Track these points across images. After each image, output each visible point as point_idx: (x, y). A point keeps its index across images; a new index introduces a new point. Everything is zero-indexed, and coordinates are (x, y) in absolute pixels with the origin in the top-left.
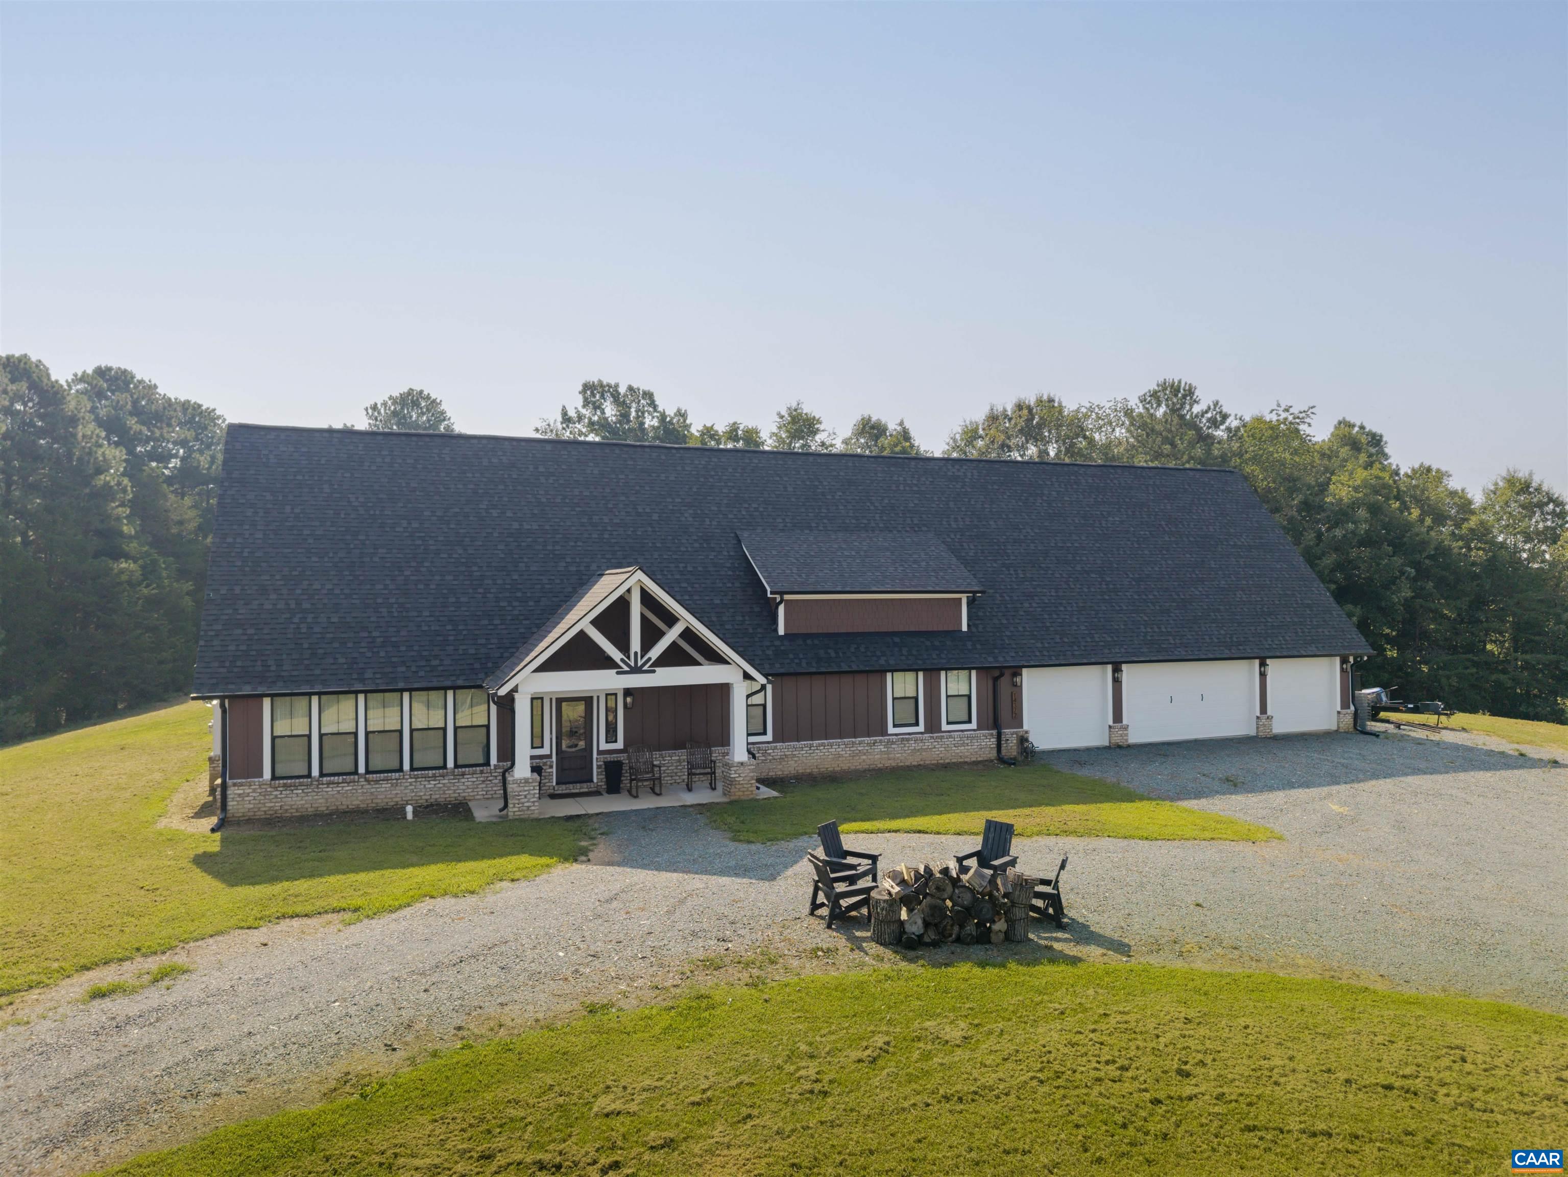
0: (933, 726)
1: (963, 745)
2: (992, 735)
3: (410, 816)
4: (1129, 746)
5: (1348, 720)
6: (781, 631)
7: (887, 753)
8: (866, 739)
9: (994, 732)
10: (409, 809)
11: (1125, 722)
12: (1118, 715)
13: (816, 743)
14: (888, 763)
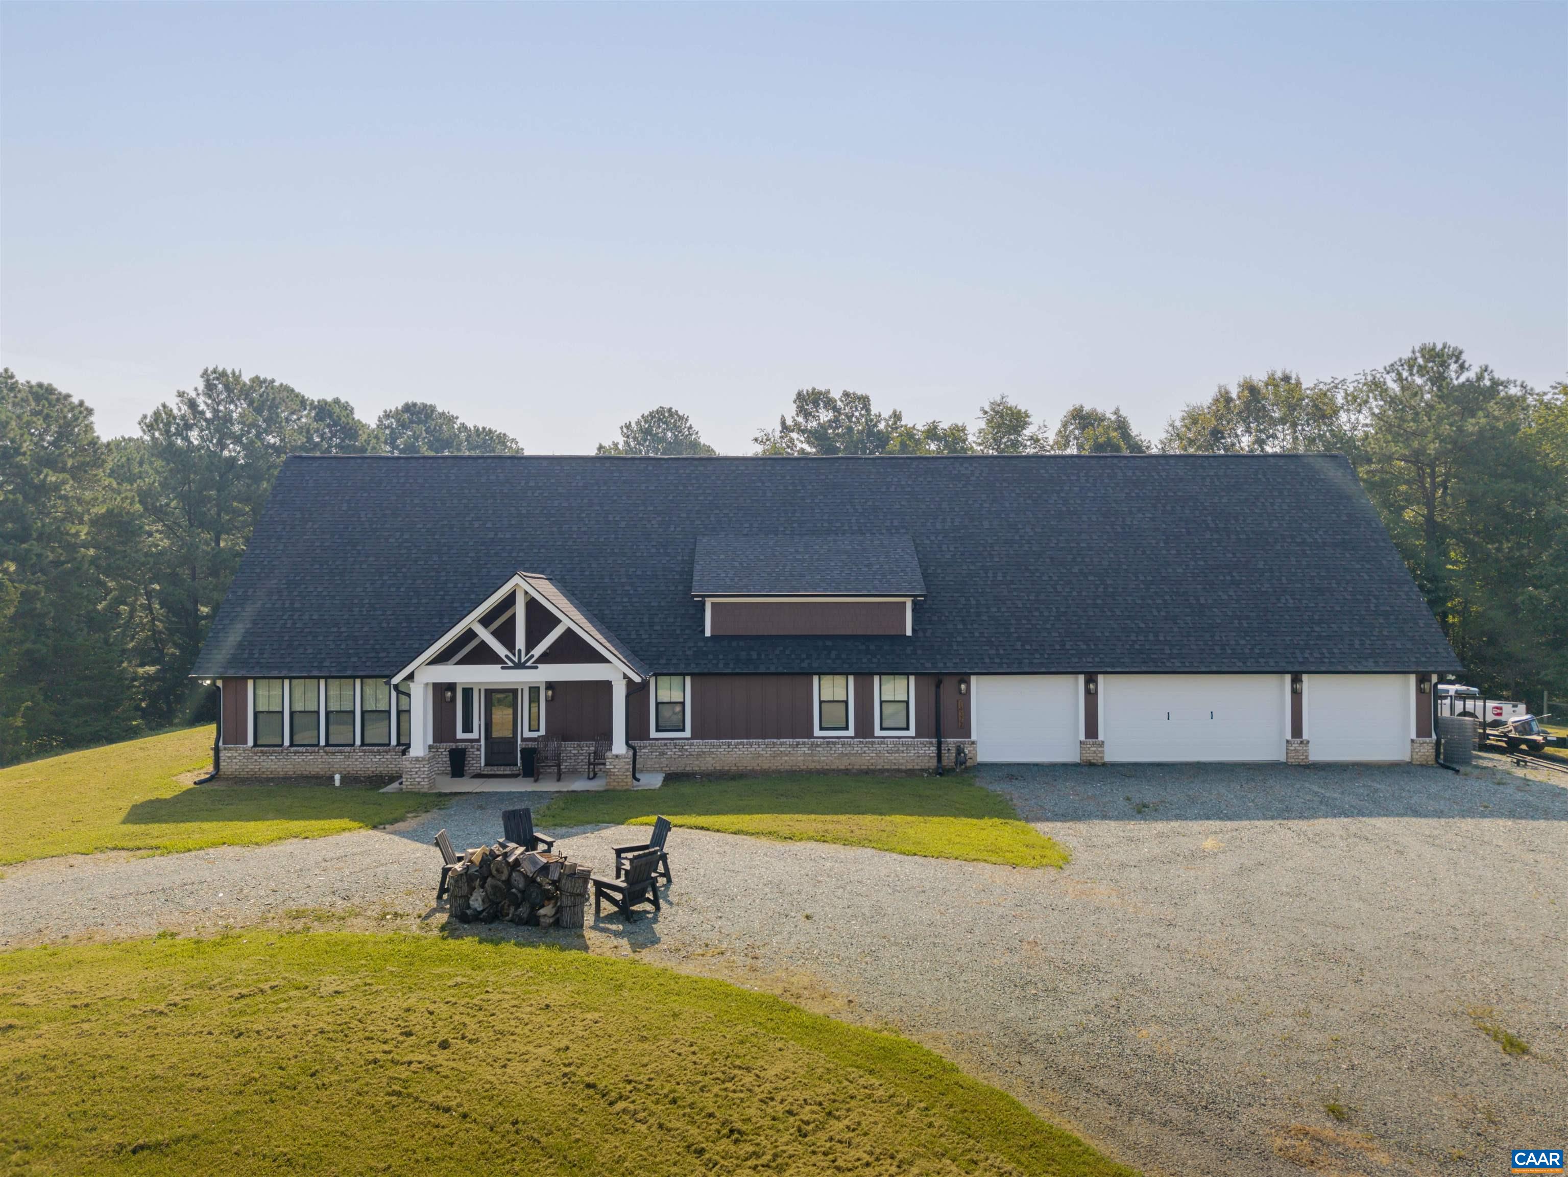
0: (864, 729)
1: (897, 751)
2: (931, 743)
3: (337, 783)
4: (1104, 765)
5: (1427, 749)
6: (708, 633)
7: (811, 755)
8: (789, 741)
9: (934, 741)
10: (337, 777)
11: (1101, 737)
12: (1092, 729)
13: (733, 742)
14: (812, 766)
